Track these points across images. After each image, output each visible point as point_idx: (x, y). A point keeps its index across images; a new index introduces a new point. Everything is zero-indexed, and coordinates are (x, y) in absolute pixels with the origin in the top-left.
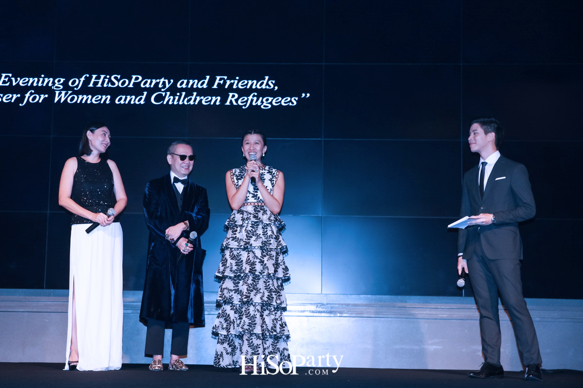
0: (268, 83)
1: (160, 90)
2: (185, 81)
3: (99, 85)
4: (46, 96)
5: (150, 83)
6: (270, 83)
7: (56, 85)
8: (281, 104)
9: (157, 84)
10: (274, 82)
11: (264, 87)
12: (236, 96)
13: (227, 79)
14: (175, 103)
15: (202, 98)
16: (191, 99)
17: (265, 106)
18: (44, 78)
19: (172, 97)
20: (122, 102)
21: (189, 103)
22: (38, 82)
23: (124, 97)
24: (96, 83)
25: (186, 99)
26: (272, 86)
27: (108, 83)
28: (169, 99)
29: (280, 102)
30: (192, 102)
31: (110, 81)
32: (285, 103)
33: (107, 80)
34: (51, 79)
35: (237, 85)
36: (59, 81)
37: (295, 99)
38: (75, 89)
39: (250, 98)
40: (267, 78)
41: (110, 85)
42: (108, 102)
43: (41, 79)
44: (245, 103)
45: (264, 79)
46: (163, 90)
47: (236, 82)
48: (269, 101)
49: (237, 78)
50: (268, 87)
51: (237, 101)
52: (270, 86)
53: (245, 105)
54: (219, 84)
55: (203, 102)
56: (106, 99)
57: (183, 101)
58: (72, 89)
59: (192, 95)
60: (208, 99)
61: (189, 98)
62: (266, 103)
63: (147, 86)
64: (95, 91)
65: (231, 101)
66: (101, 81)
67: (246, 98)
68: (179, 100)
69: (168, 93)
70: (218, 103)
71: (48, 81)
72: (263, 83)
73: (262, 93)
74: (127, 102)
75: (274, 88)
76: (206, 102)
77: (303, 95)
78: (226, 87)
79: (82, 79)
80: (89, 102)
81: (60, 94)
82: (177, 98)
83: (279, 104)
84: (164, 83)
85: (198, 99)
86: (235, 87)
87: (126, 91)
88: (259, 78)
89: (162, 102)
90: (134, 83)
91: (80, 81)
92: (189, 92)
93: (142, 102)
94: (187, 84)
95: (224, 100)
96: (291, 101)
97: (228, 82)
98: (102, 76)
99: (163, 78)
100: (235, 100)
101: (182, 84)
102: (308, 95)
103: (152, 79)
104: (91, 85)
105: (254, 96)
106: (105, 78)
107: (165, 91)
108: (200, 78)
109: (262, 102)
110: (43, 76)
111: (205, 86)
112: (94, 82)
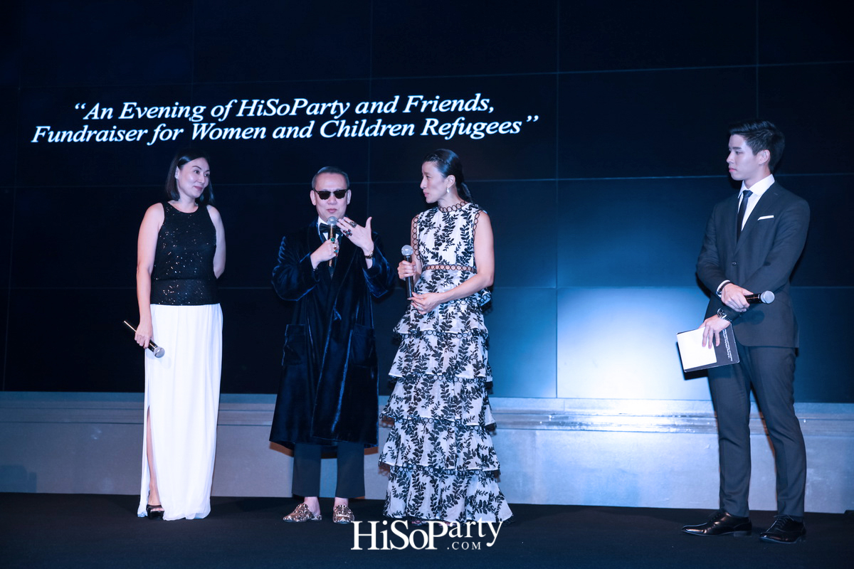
0: (479, 103)
1: (332, 117)
2: (367, 104)
3: (251, 114)
4: (182, 131)
5: (318, 109)
6: (482, 102)
7: (195, 116)
8: (498, 132)
9: (328, 109)
10: (488, 101)
11: (474, 108)
12: (436, 122)
13: (424, 99)
14: (353, 135)
15: (390, 126)
16: (374, 128)
17: (476, 136)
18: (178, 106)
19: (348, 128)
20: (282, 136)
21: (371, 135)
22: (171, 113)
23: (284, 129)
24: (246, 111)
25: (368, 129)
26: (486, 107)
27: (262, 111)
28: (344, 130)
29: (497, 128)
30: (375, 134)
31: (265, 107)
32: (504, 130)
33: (261, 107)
34: (188, 108)
35: (438, 107)
36: (198, 110)
37: (518, 125)
38: (220, 120)
39: (456, 124)
40: (478, 95)
41: (265, 114)
42: (262, 136)
43: (175, 109)
44: (448, 132)
45: (475, 98)
46: (336, 117)
47: (436, 102)
48: (482, 128)
49: (438, 97)
50: (479, 109)
51: (437, 129)
52: (482, 107)
53: (448, 135)
54: (412, 107)
55: (391, 133)
56: (260, 132)
57: (364, 131)
58: (215, 120)
59: (376, 123)
60: (397, 127)
61: (371, 127)
62: (477, 131)
63: (315, 112)
64: (245, 122)
65: (429, 131)
66: (253, 108)
67: (449, 125)
68: (357, 131)
69: (344, 122)
70: (411, 133)
71: (185, 110)
72: (472, 103)
73: (472, 117)
74: (288, 136)
75: (488, 110)
76: (394, 132)
77: (530, 118)
78: (422, 110)
79: (229, 106)
80: (237, 137)
81: (199, 127)
82: (355, 128)
83: (496, 131)
84: (338, 108)
85: (384, 128)
86: (434, 110)
87: (287, 121)
88: (468, 96)
89: (335, 134)
90: (298, 110)
91: (225, 109)
92: (372, 118)
93: (308, 135)
94: (369, 108)
95: (419, 128)
96: (512, 127)
97: (425, 104)
98: (255, 102)
99: (336, 101)
100: (435, 128)
101: (363, 108)
102: (536, 118)
103: (321, 102)
104: (240, 114)
105: (461, 122)
106: (259, 103)
107: (340, 119)
108: (387, 99)
109: (472, 130)
110: (177, 104)
111: (393, 110)
112: (245, 110)
